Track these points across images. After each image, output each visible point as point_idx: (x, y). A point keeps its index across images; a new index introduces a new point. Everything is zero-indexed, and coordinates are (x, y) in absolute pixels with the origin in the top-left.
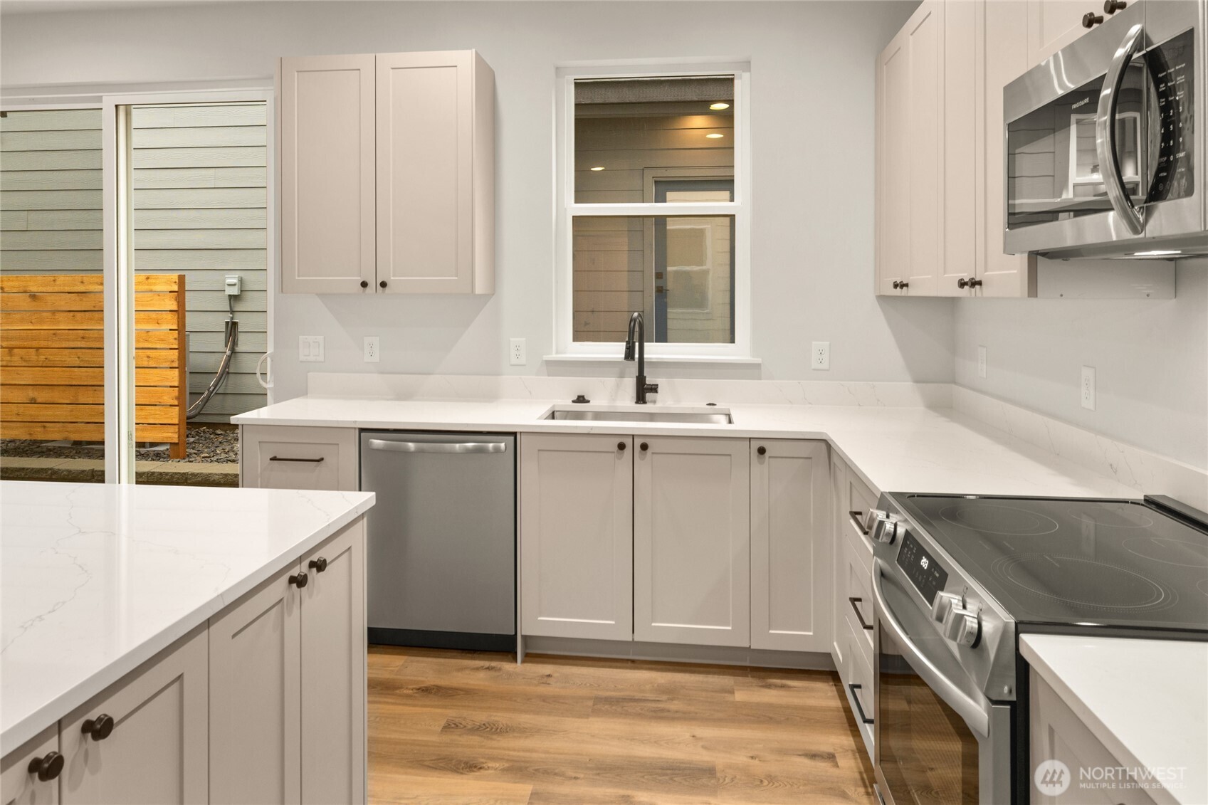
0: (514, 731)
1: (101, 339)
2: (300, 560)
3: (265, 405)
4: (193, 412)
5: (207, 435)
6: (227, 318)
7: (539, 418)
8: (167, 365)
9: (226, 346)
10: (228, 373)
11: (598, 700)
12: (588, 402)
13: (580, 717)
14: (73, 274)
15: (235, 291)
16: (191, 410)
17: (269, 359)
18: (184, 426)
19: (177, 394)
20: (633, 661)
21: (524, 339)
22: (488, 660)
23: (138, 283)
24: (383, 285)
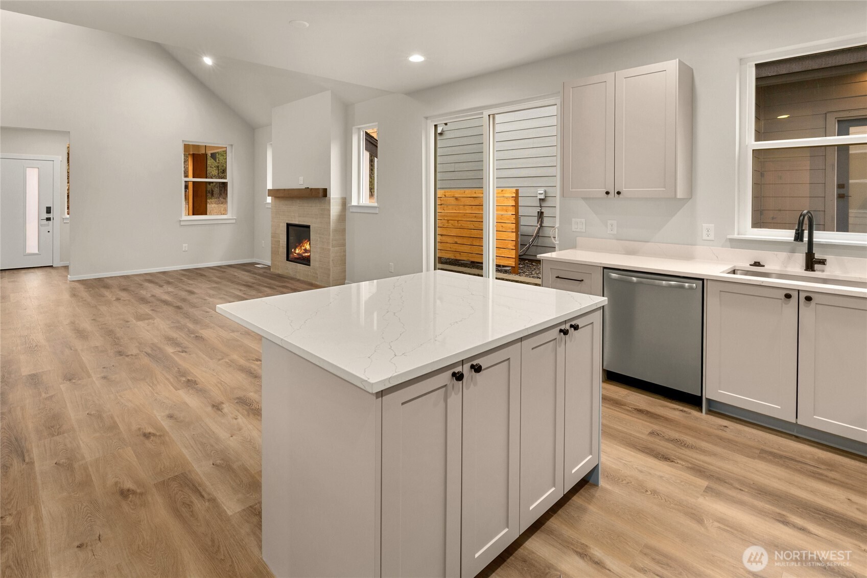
0: (697, 449)
1: (482, 218)
2: (565, 322)
3: (554, 251)
4: (522, 254)
5: (528, 265)
6: (538, 209)
7: (723, 272)
8: (510, 230)
9: (538, 223)
10: (539, 236)
11: (763, 451)
12: (764, 266)
13: (748, 457)
14: (472, 189)
15: (542, 197)
16: (520, 252)
17: (557, 229)
18: (517, 259)
19: (514, 244)
20: (797, 437)
21: (713, 225)
22: (682, 406)
23: (498, 193)
24: (619, 193)
